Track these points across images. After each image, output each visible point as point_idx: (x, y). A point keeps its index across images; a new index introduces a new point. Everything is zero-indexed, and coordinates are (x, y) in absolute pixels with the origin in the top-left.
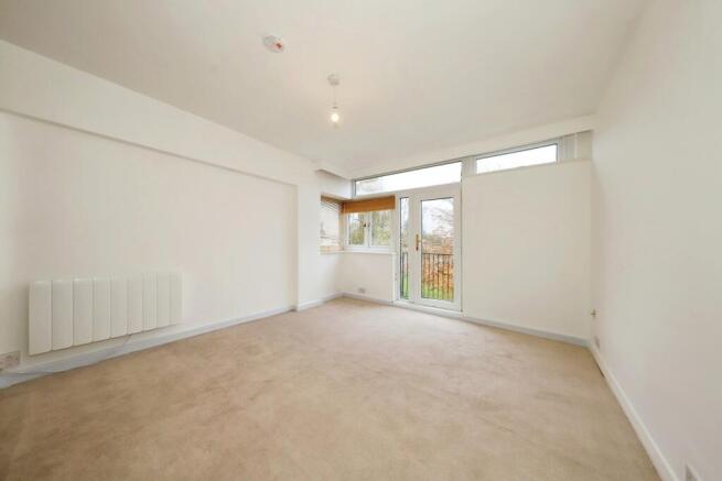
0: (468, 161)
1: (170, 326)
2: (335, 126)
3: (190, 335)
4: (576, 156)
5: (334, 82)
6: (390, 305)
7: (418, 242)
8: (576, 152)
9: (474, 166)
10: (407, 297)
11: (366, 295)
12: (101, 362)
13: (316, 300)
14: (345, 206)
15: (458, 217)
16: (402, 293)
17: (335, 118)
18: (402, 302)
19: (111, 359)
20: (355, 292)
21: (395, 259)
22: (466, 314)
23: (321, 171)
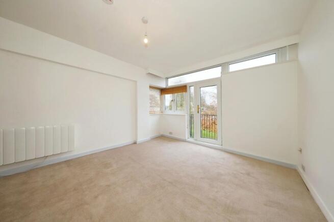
0: (224, 66)
1: (68, 152)
2: (146, 46)
3: (80, 156)
4: (288, 59)
5: (145, 22)
6: (184, 141)
7: (198, 108)
8: (288, 57)
9: (228, 68)
10: (193, 137)
11: (172, 136)
12: (31, 170)
13: (148, 138)
14: (163, 91)
15: (220, 95)
16: (191, 135)
17: (146, 41)
18: (191, 140)
19: (36, 168)
20: (167, 134)
21: (187, 118)
22: (224, 147)
23: (149, 73)
